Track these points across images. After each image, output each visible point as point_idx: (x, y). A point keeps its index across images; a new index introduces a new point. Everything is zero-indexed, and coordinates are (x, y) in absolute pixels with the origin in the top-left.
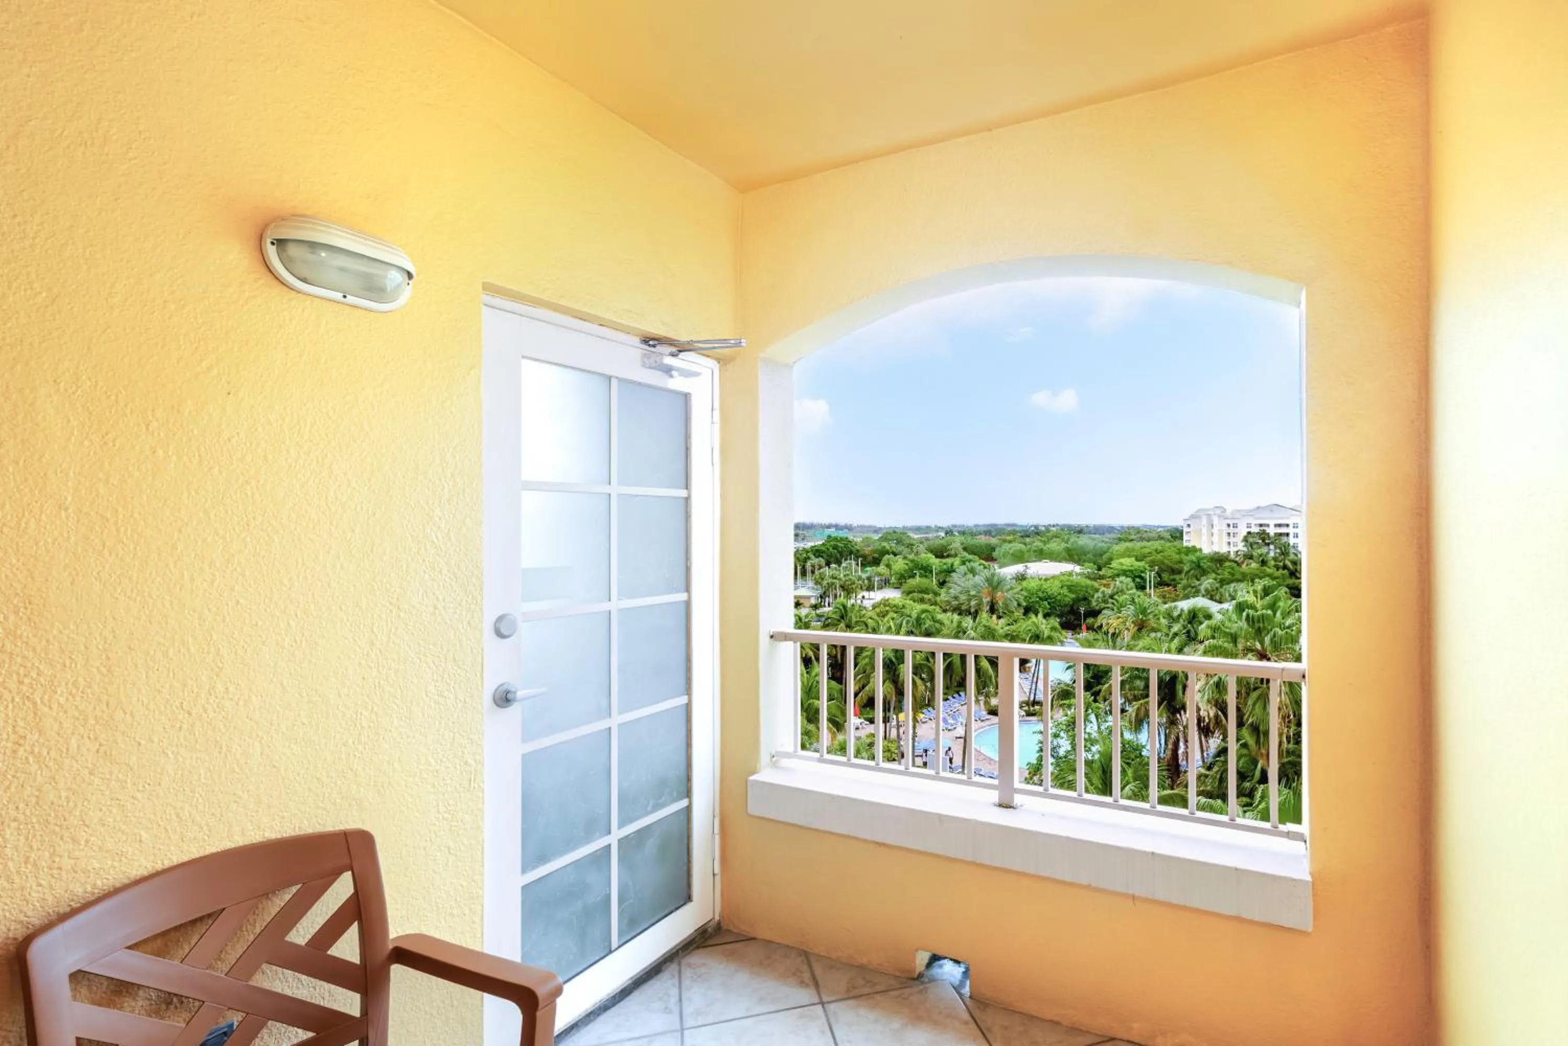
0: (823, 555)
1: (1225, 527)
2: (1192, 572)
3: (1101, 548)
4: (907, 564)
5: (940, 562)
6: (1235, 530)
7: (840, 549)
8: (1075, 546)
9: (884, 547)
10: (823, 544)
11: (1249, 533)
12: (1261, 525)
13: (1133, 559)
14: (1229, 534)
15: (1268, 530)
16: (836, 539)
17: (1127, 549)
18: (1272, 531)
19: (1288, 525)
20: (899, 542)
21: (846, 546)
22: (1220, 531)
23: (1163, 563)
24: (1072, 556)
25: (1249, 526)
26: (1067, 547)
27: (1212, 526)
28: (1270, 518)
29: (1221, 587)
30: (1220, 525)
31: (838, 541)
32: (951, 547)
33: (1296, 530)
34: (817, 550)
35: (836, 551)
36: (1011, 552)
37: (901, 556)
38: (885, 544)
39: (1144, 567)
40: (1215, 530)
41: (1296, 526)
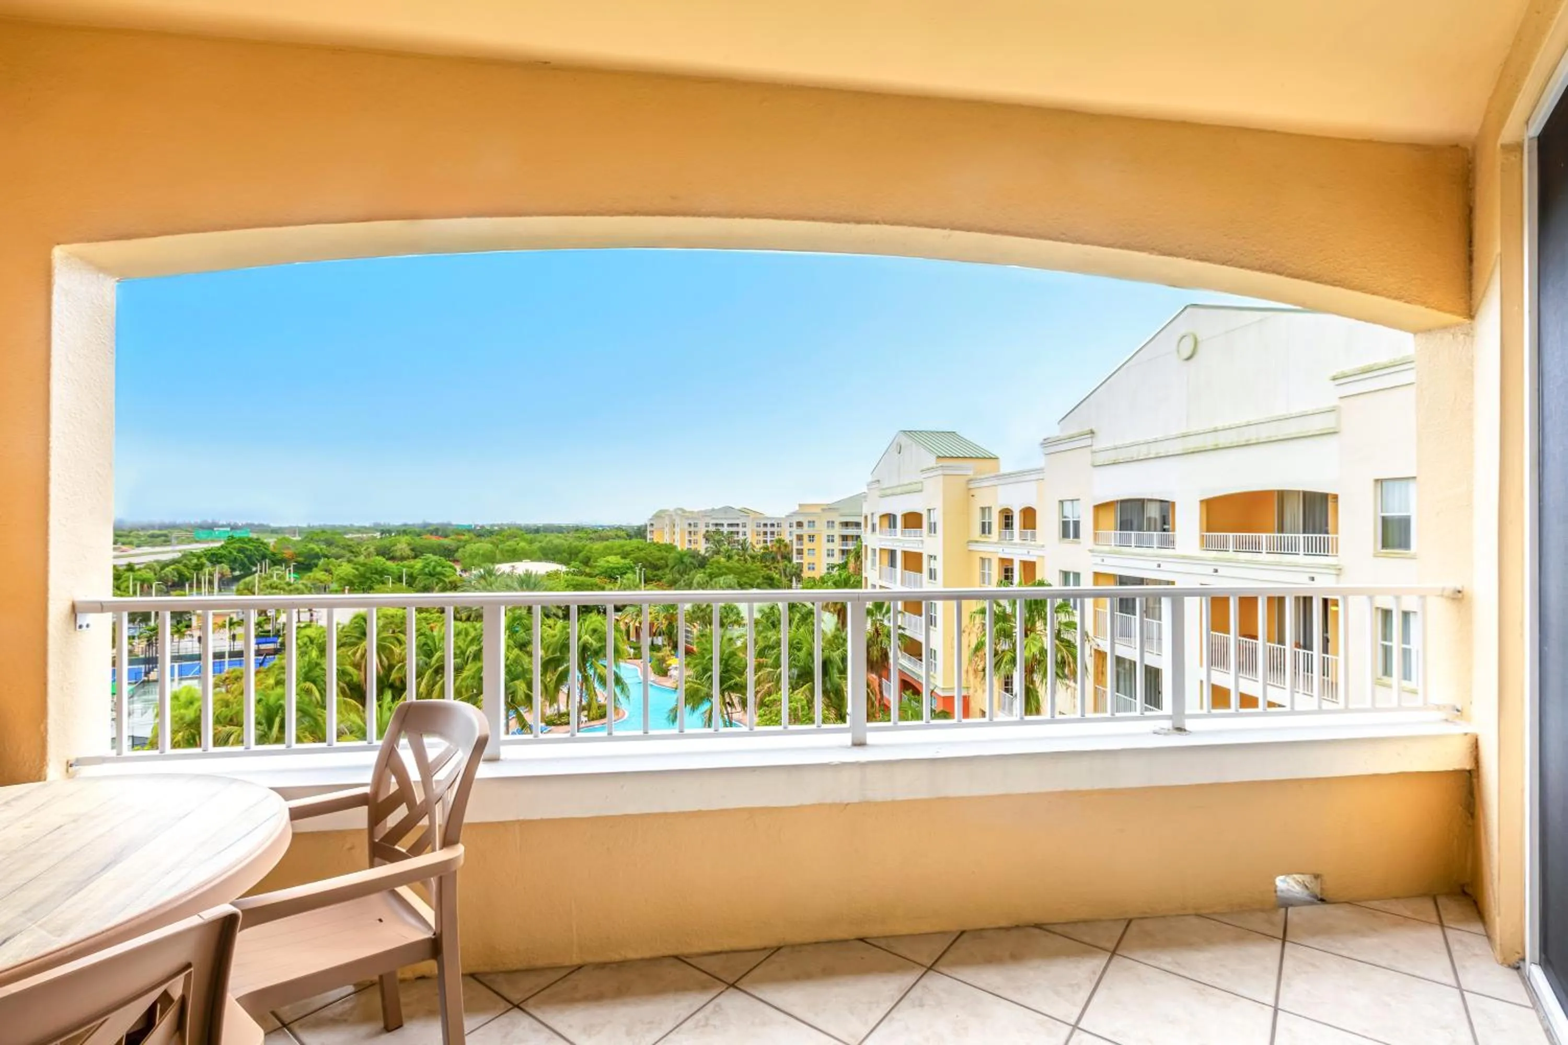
0: (223, 560)
1: (686, 526)
2: (676, 567)
3: (576, 547)
4: (357, 569)
5: (397, 565)
6: (696, 529)
7: (248, 553)
8: (550, 544)
9: (312, 549)
10: (222, 547)
11: (707, 531)
12: (717, 525)
13: (619, 557)
14: (690, 532)
15: (721, 529)
16: (241, 540)
17: (607, 548)
18: (725, 530)
19: (738, 525)
20: (329, 543)
21: (257, 549)
22: (682, 530)
23: (646, 559)
24: (548, 555)
25: (707, 526)
26: (541, 546)
27: (674, 525)
28: (725, 519)
29: (711, 580)
30: (682, 526)
31: (246, 543)
32: (395, 548)
33: (744, 529)
34: (213, 555)
35: (242, 556)
36: (481, 552)
37: (345, 559)
38: (311, 546)
39: (629, 563)
40: (677, 530)
41: (744, 526)
